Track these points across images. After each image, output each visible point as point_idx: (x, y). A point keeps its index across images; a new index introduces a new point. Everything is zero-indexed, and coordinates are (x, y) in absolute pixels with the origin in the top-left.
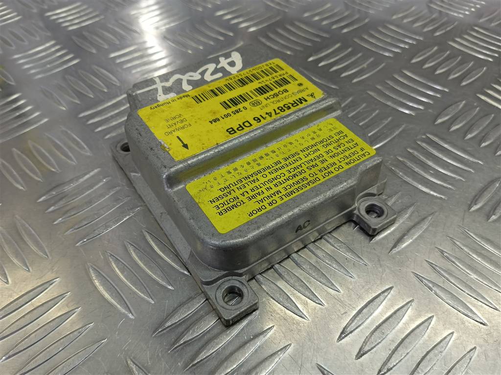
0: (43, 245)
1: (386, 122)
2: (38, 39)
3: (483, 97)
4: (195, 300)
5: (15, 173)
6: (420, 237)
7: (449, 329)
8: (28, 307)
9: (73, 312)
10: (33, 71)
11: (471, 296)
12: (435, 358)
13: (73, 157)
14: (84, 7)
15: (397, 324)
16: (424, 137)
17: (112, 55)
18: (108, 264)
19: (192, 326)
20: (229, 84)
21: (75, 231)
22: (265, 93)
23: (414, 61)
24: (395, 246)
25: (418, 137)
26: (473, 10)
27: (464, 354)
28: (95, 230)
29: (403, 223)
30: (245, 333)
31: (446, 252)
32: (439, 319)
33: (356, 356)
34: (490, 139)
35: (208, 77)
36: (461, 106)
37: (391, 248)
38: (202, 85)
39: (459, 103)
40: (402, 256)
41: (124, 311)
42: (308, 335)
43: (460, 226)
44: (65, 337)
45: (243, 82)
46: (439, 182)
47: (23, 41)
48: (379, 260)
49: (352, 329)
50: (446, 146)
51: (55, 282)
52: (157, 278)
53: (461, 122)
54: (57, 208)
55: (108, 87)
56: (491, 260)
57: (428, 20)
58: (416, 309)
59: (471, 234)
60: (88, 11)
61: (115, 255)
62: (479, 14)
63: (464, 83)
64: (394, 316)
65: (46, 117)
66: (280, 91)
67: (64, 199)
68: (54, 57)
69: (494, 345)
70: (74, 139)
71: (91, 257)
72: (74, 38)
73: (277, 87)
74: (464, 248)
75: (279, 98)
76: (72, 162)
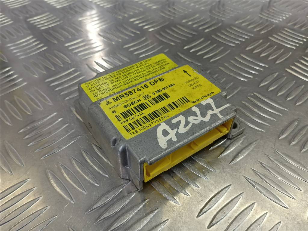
0: (21, 158)
1: (230, 85)
2: (22, 34)
3: (289, 71)
4: (111, 193)
5: (6, 115)
6: (248, 154)
7: (265, 210)
8: (11, 196)
9: (38, 199)
10: (19, 54)
11: (278, 190)
12: (256, 228)
13: (41, 106)
14: (51, 16)
15: (233, 208)
16: (252, 94)
17: (67, 45)
18: (60, 171)
19: (109, 208)
20: (166, 113)
21: (40, 150)
22: (140, 105)
23: (248, 49)
24: (233, 160)
25: (249, 95)
26: (284, 18)
27: (273, 226)
28: (52, 150)
29: (238, 146)
30: (141, 213)
31: (263, 164)
32: (259, 204)
33: (208, 227)
34: (292, 96)
35: (182, 118)
36: (275, 76)
37: (230, 161)
38: (185, 111)
39: (274, 74)
40: (237, 166)
41: (68, 199)
42: (179, 213)
43: (273, 148)
44: (32, 214)
45: (156, 114)
46: (260, 122)
47: (13, 36)
48: (223, 169)
49: (206, 210)
50: (265, 100)
51: (27, 181)
52: (89, 179)
53: (275, 85)
54: (30, 136)
55: (63, 64)
56: (291, 169)
57: (257, 24)
58: (245, 198)
59: (280, 153)
60: (53, 18)
61: (64, 165)
62: (288, 20)
63: (277, 62)
64: (232, 202)
65: (25, 82)
66: (130, 106)
67: (34, 131)
68: (32, 45)
69: (292, 220)
70: (42, 95)
71: (50, 166)
72: (44, 34)
73: (131, 110)
74: (275, 161)
75: (131, 101)
76: (40, 109)
